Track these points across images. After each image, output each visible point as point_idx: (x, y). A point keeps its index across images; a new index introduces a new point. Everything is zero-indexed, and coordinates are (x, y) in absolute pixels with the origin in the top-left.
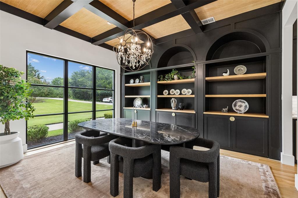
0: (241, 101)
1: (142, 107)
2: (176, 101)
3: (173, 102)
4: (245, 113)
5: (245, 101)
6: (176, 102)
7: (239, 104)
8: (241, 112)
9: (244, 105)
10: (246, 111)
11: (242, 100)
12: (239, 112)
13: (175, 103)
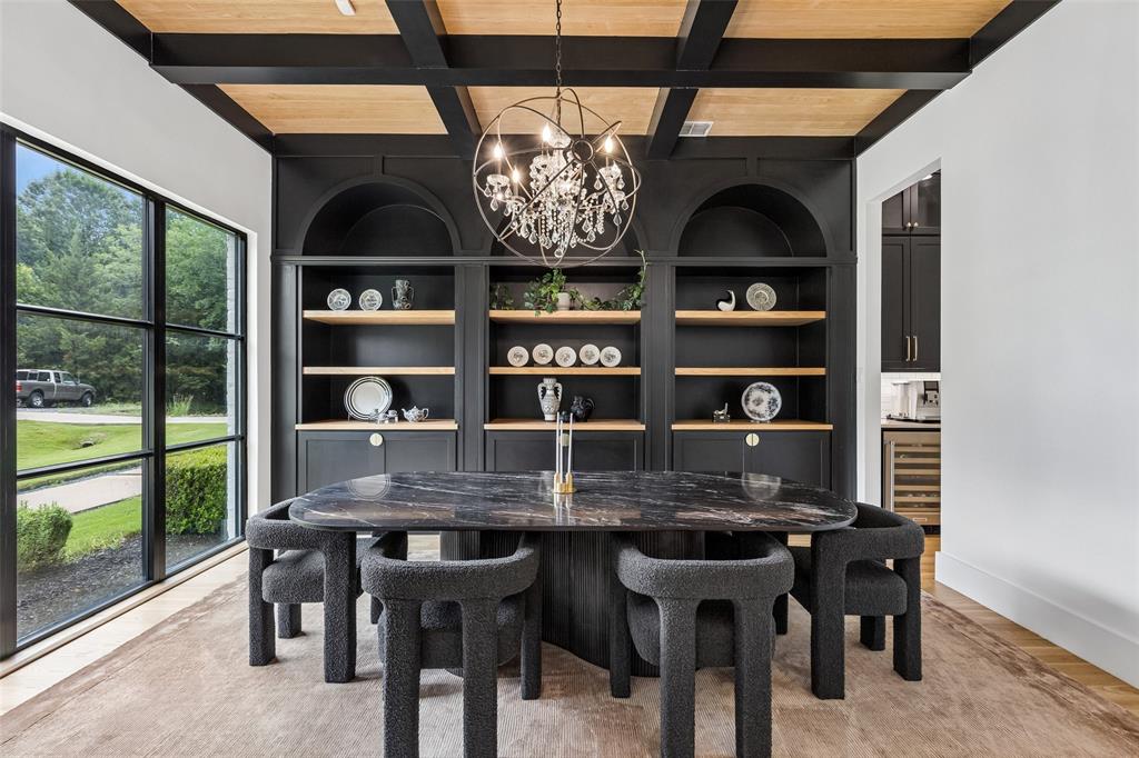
0: (760, 387)
1: (396, 419)
2: (560, 390)
3: (548, 392)
4: (774, 420)
5: (773, 388)
6: (560, 394)
7: (756, 394)
8: (763, 419)
9: (766, 397)
10: (775, 414)
11: (766, 384)
12: (757, 418)
13: (557, 395)
